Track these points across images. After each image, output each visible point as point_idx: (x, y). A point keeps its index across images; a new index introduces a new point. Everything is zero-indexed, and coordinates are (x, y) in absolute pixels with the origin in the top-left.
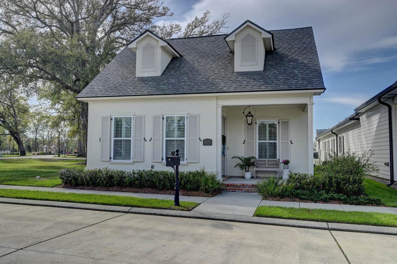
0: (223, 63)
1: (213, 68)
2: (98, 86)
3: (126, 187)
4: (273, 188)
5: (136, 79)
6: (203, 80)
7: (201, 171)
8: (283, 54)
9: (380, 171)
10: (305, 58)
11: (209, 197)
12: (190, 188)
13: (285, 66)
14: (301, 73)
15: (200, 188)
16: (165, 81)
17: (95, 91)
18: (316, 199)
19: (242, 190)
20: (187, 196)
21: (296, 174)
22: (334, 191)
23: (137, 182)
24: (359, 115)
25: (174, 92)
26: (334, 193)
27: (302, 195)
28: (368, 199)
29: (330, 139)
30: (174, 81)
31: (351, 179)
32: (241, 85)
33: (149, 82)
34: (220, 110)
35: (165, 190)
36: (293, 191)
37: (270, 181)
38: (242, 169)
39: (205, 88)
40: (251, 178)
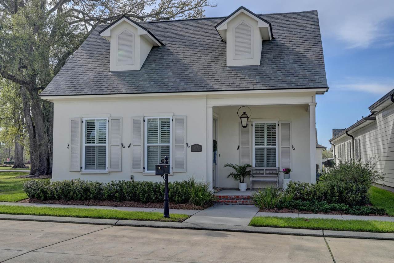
0: (213, 55)
1: (202, 61)
2: (65, 82)
3: (104, 200)
4: (270, 199)
5: (110, 73)
6: (190, 75)
7: (190, 181)
8: (283, 45)
9: (386, 178)
10: (307, 50)
11: (199, 209)
12: (178, 201)
13: (285, 59)
14: (303, 69)
15: (190, 199)
16: (146, 76)
17: (62, 88)
18: (317, 210)
19: (236, 202)
20: (175, 209)
21: (296, 184)
22: (336, 201)
23: (117, 194)
24: (375, 114)
25: (157, 90)
26: (336, 203)
27: (302, 205)
28: (371, 209)
29: (346, 143)
30: (156, 76)
31: (354, 188)
32: (234, 82)
33: (127, 78)
34: (210, 111)
35: (150, 203)
36: (292, 202)
37: (267, 191)
38: (236, 179)
39: (193, 86)
40: (247, 190)
